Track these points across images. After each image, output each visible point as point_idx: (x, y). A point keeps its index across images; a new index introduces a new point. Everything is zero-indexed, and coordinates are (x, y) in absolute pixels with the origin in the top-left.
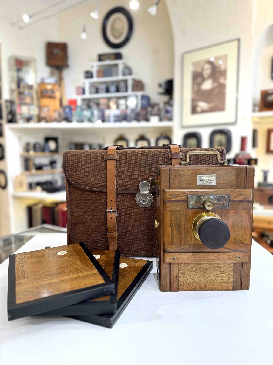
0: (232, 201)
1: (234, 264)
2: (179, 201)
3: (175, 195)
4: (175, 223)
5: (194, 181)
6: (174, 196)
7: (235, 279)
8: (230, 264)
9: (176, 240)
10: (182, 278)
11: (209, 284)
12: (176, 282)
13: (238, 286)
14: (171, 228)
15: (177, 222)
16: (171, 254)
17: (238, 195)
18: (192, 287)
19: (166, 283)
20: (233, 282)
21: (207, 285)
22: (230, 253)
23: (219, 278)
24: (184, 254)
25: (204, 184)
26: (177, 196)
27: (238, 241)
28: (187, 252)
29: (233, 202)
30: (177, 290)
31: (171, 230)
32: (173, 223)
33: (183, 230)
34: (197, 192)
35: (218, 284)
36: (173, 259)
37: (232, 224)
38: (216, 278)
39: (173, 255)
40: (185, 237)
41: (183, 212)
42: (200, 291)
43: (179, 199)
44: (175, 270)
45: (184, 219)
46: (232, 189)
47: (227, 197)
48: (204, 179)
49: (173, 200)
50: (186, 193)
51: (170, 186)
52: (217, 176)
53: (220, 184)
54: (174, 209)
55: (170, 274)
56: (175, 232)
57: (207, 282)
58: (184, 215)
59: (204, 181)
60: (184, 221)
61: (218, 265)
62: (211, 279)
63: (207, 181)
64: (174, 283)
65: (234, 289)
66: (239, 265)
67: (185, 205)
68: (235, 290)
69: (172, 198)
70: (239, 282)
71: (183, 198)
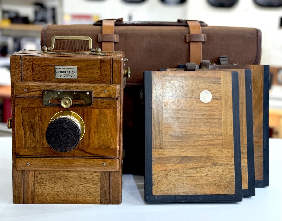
0: (95, 98)
1: (101, 172)
2: (32, 97)
3: (28, 89)
4: (29, 122)
5: (50, 74)
6: (25, 91)
7: (103, 191)
8: (95, 172)
9: (29, 143)
10: (39, 189)
11: (71, 196)
12: (32, 193)
13: (107, 199)
14: (24, 128)
15: (30, 122)
16: (24, 160)
17: (102, 91)
18: (51, 199)
19: (20, 194)
20: (101, 194)
21: (69, 197)
22: (94, 159)
23: (83, 189)
24: (40, 160)
25: (62, 78)
26: (29, 90)
27: (103, 145)
28: (43, 157)
29: (96, 100)
30: (33, 202)
31: (23, 130)
32: (26, 123)
33: (38, 131)
34: (54, 87)
35: (82, 196)
36: (26, 165)
37: (96, 126)
38: (80, 188)
39: (26, 160)
40: (40, 139)
41: (37, 110)
42: (61, 203)
43: (32, 95)
44: (30, 178)
45: (38, 118)
46: (95, 83)
47: (88, 93)
48: (63, 71)
49: (25, 95)
50: (40, 88)
51: (23, 79)
52: (77, 68)
53: (82, 77)
54: (27, 106)
55: (24, 184)
56: (28, 133)
57: (69, 193)
58: (38, 114)
59: (63, 73)
60: (39, 121)
61: (82, 173)
62: (73, 190)
63: (66, 73)
64: (29, 194)
65: (101, 203)
66: (107, 174)
67: (39, 102)
68: (103, 204)
69: (23, 93)
70: (108, 194)
71: (37, 93)
